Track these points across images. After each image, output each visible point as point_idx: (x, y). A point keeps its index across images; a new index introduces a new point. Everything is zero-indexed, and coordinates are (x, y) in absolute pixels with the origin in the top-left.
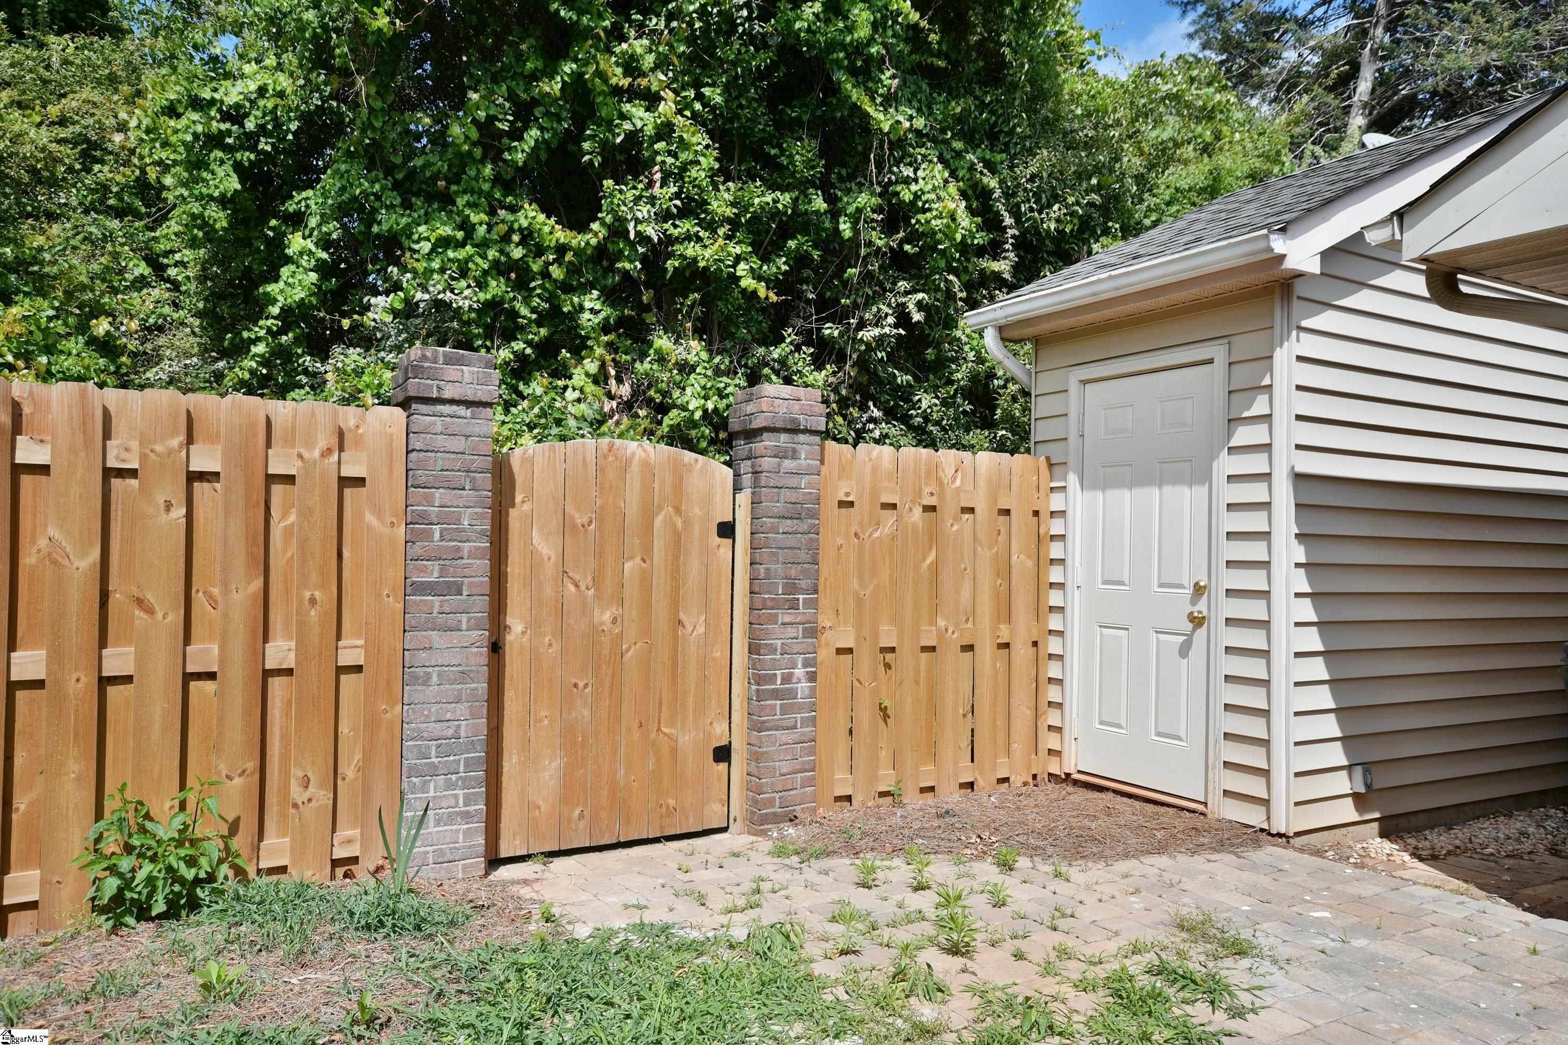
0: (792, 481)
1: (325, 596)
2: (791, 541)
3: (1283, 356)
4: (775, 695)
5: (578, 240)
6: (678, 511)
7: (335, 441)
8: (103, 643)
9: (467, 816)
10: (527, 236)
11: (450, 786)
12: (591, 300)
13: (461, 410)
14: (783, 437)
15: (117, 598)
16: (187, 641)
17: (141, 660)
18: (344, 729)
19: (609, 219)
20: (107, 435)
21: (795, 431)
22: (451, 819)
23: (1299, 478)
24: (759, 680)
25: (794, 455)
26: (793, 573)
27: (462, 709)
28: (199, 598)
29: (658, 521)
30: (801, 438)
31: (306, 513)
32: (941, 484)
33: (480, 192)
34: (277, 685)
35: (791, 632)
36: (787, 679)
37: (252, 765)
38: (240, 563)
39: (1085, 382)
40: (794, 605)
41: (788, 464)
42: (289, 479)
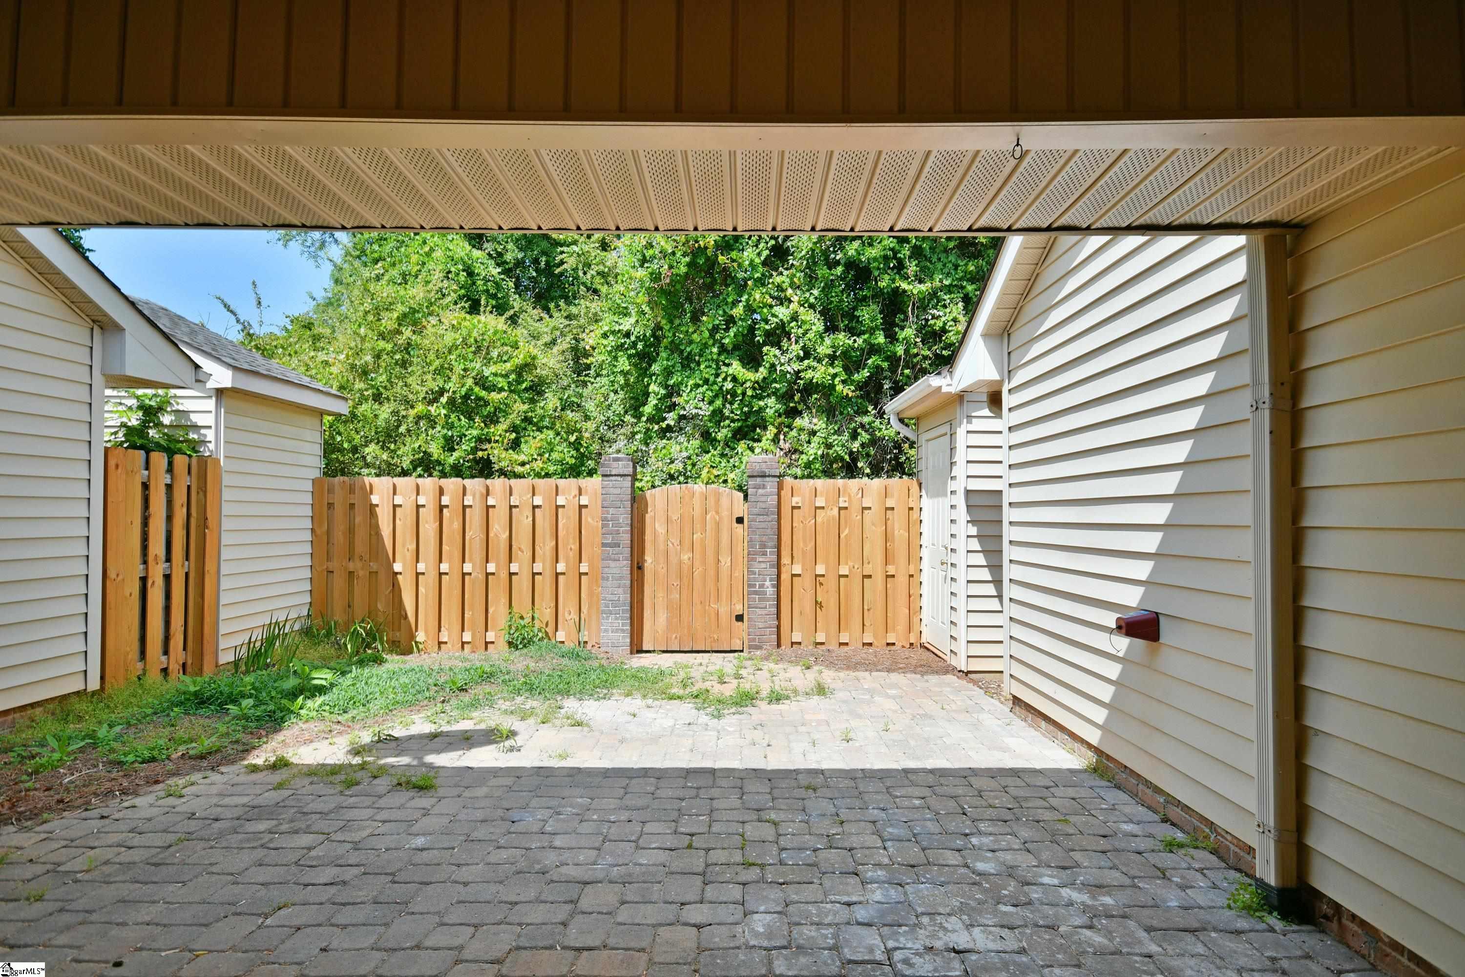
0: (763, 499)
1: (575, 547)
2: (763, 525)
3: (961, 432)
4: (756, 593)
5: (751, 376)
6: (717, 513)
7: (577, 492)
8: (510, 562)
9: (623, 631)
10: (734, 379)
11: (617, 619)
12: (771, 402)
13: (619, 478)
14: (758, 479)
15: (514, 547)
16: (534, 561)
17: (520, 568)
18: (583, 595)
19: (767, 365)
20: (511, 494)
21: (764, 476)
22: (617, 631)
23: (968, 493)
24: (749, 586)
25: (764, 487)
26: (764, 539)
27: (621, 590)
28: (537, 548)
29: (708, 517)
30: (767, 479)
31: (569, 518)
32: (850, 496)
33: (713, 360)
34: (561, 578)
35: (763, 565)
36: (761, 586)
37: (553, 604)
38: (548, 536)
39: (928, 441)
40: (765, 554)
41: (760, 491)
42: (563, 506)
